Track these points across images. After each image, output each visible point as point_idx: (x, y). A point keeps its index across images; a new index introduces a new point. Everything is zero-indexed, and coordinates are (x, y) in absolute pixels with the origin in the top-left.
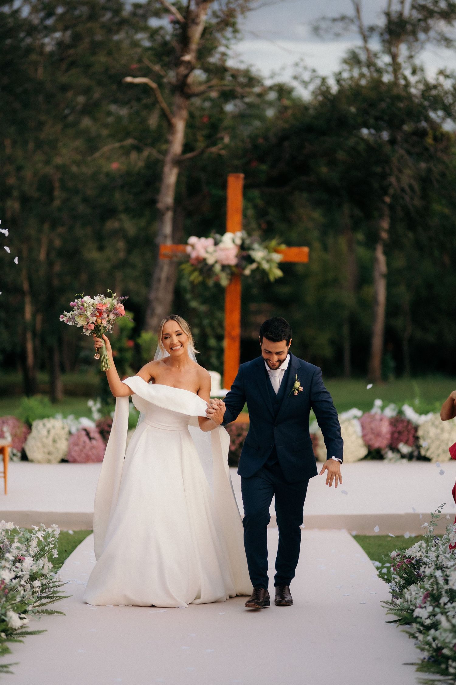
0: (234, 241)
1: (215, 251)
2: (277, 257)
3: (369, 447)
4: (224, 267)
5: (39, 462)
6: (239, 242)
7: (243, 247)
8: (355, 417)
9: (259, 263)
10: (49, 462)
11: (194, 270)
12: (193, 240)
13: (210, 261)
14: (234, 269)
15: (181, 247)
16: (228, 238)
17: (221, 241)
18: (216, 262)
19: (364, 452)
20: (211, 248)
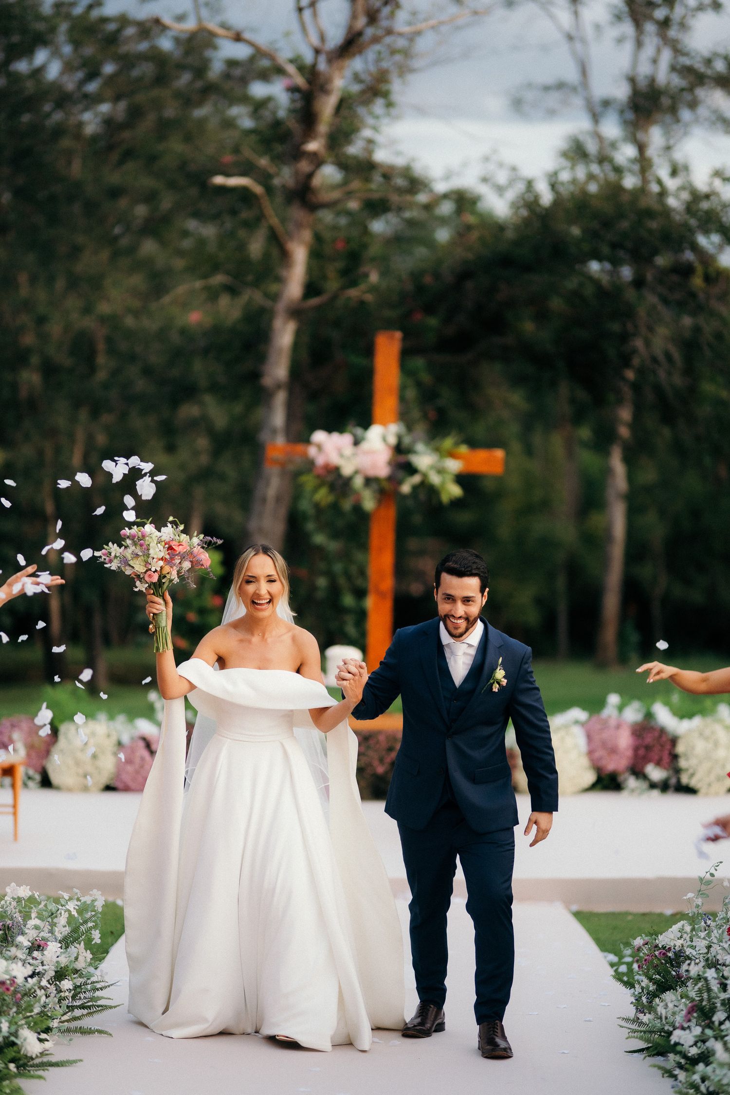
0: (384, 439)
1: (354, 455)
2: (454, 466)
3: (599, 770)
4: (369, 481)
5: (70, 790)
6: (392, 440)
7: (400, 450)
8: (577, 722)
9: (425, 476)
10: (85, 789)
11: (321, 485)
12: (319, 436)
13: (347, 471)
14: (385, 484)
15: (300, 448)
16: (375, 433)
17: (363, 439)
18: (357, 472)
19: (590, 778)
20: (348, 450)
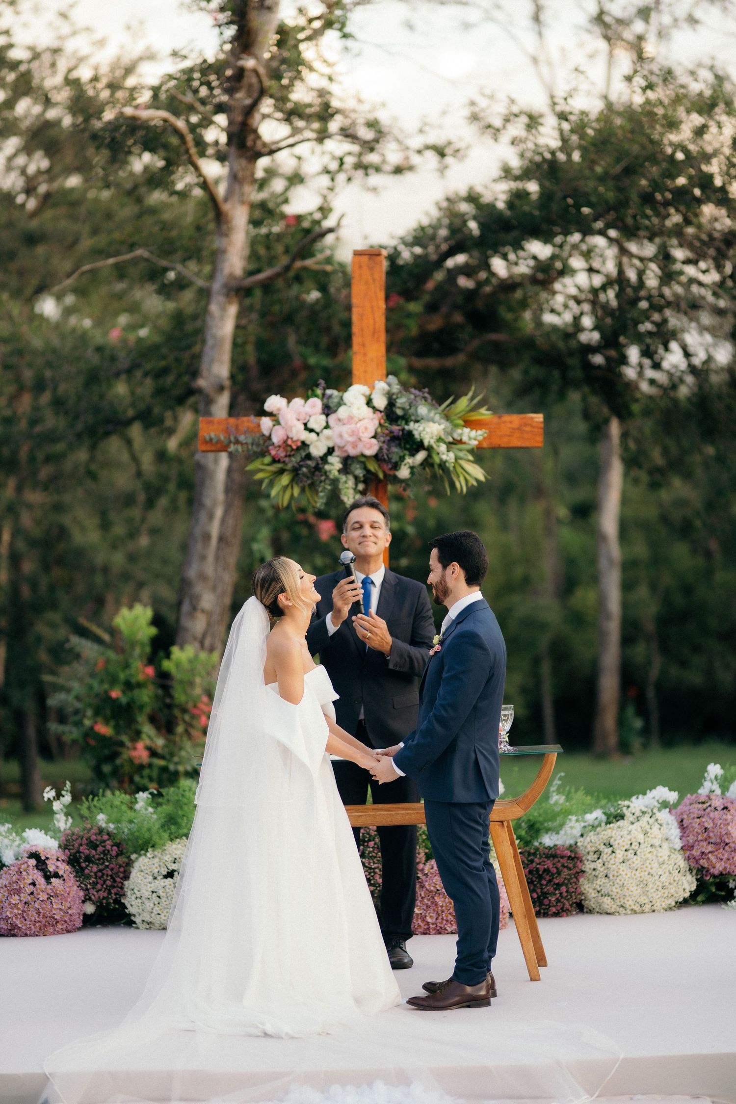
0: (369, 402)
1: (327, 427)
2: (472, 437)
3: (700, 872)
4: (347, 462)
6: (381, 402)
7: (391, 414)
8: (665, 805)
9: (429, 449)
11: (281, 472)
12: (274, 402)
13: (318, 449)
14: (372, 466)
15: (249, 421)
16: (355, 394)
17: (341, 403)
18: (330, 451)
19: (689, 884)
20: (317, 421)
